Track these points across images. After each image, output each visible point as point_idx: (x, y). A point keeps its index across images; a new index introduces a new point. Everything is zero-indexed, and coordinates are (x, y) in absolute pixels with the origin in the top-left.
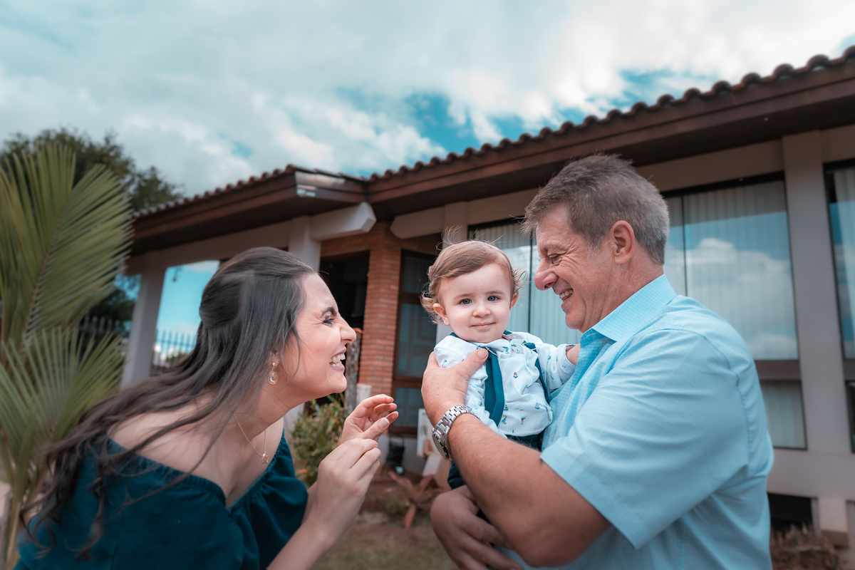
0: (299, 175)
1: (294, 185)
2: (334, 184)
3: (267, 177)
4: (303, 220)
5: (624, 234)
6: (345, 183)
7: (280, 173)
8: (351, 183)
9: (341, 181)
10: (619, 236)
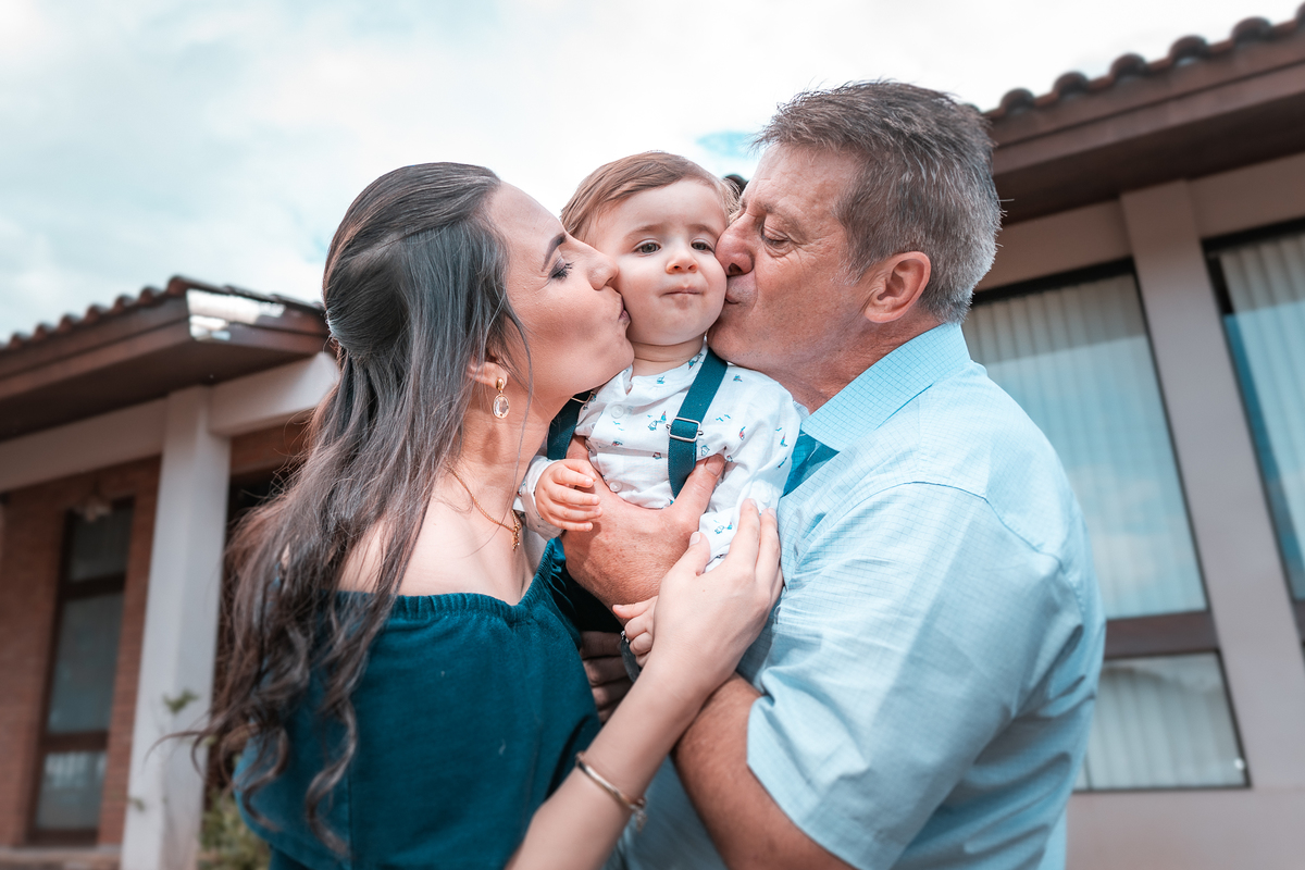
0: (195, 299)
1: (184, 318)
2: (263, 317)
3: (127, 304)
4: (195, 394)
5: (908, 277)
6: (285, 314)
7: (155, 294)
8: (296, 314)
9: (276, 311)
10: (901, 274)
